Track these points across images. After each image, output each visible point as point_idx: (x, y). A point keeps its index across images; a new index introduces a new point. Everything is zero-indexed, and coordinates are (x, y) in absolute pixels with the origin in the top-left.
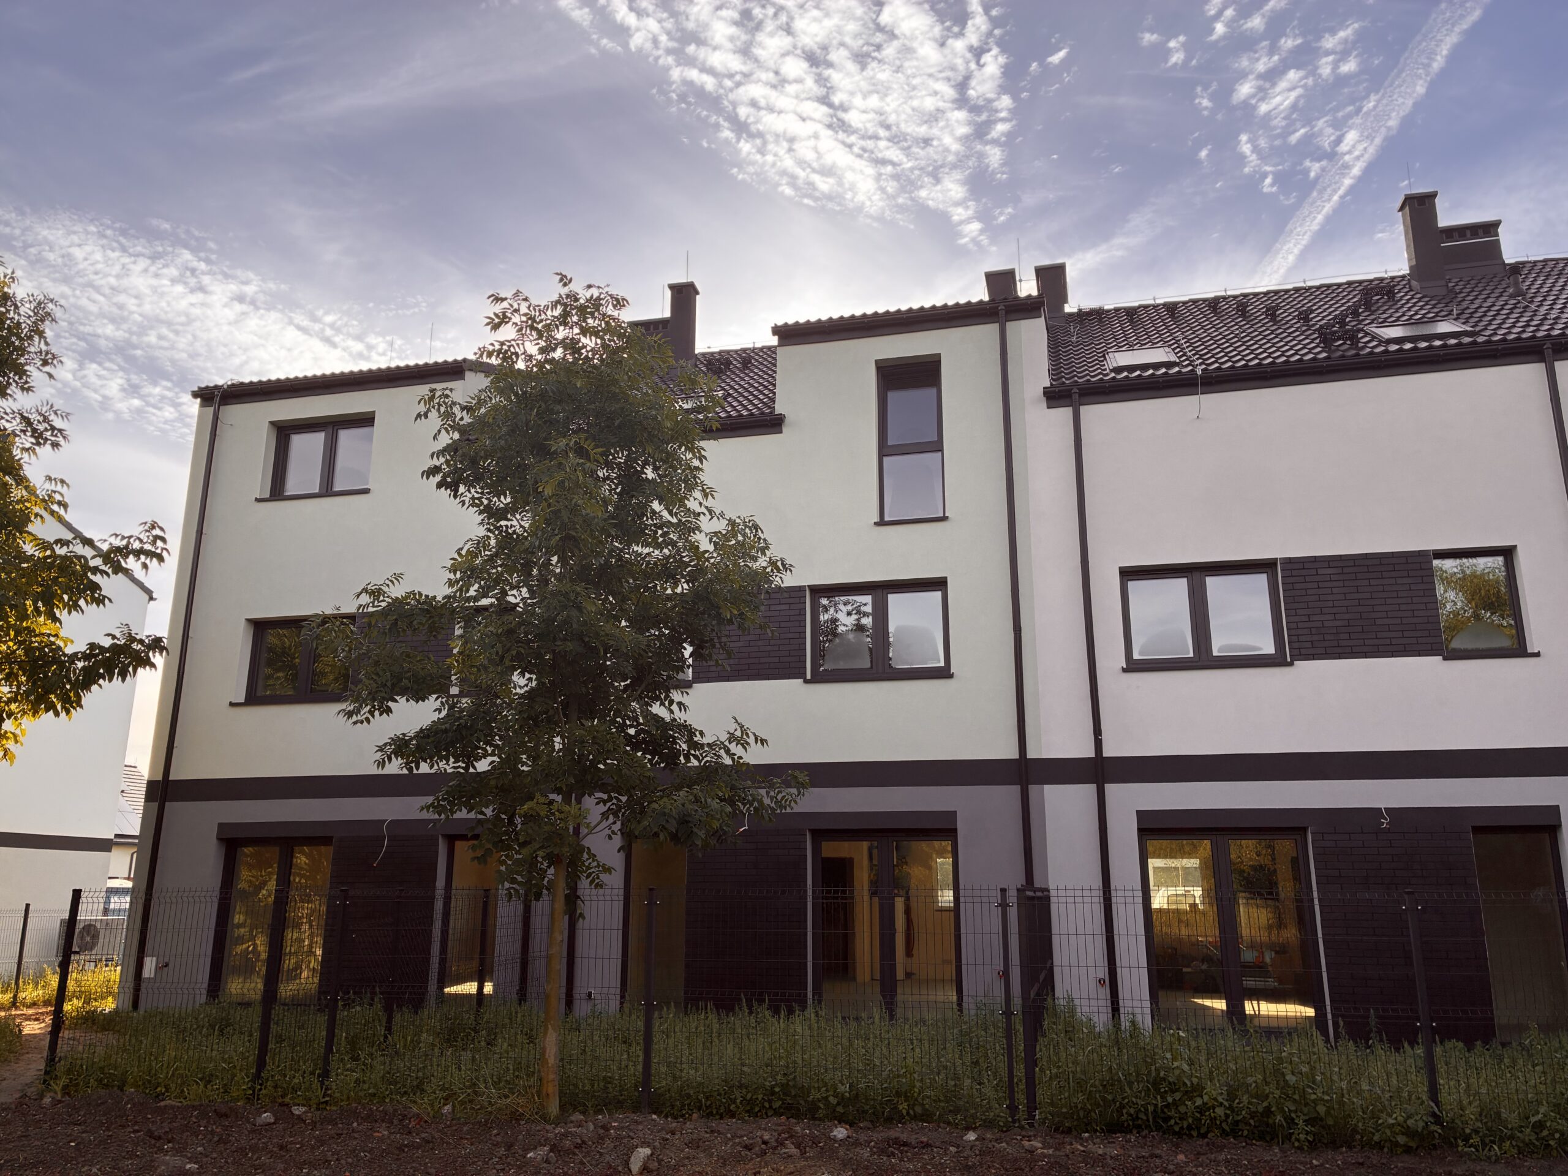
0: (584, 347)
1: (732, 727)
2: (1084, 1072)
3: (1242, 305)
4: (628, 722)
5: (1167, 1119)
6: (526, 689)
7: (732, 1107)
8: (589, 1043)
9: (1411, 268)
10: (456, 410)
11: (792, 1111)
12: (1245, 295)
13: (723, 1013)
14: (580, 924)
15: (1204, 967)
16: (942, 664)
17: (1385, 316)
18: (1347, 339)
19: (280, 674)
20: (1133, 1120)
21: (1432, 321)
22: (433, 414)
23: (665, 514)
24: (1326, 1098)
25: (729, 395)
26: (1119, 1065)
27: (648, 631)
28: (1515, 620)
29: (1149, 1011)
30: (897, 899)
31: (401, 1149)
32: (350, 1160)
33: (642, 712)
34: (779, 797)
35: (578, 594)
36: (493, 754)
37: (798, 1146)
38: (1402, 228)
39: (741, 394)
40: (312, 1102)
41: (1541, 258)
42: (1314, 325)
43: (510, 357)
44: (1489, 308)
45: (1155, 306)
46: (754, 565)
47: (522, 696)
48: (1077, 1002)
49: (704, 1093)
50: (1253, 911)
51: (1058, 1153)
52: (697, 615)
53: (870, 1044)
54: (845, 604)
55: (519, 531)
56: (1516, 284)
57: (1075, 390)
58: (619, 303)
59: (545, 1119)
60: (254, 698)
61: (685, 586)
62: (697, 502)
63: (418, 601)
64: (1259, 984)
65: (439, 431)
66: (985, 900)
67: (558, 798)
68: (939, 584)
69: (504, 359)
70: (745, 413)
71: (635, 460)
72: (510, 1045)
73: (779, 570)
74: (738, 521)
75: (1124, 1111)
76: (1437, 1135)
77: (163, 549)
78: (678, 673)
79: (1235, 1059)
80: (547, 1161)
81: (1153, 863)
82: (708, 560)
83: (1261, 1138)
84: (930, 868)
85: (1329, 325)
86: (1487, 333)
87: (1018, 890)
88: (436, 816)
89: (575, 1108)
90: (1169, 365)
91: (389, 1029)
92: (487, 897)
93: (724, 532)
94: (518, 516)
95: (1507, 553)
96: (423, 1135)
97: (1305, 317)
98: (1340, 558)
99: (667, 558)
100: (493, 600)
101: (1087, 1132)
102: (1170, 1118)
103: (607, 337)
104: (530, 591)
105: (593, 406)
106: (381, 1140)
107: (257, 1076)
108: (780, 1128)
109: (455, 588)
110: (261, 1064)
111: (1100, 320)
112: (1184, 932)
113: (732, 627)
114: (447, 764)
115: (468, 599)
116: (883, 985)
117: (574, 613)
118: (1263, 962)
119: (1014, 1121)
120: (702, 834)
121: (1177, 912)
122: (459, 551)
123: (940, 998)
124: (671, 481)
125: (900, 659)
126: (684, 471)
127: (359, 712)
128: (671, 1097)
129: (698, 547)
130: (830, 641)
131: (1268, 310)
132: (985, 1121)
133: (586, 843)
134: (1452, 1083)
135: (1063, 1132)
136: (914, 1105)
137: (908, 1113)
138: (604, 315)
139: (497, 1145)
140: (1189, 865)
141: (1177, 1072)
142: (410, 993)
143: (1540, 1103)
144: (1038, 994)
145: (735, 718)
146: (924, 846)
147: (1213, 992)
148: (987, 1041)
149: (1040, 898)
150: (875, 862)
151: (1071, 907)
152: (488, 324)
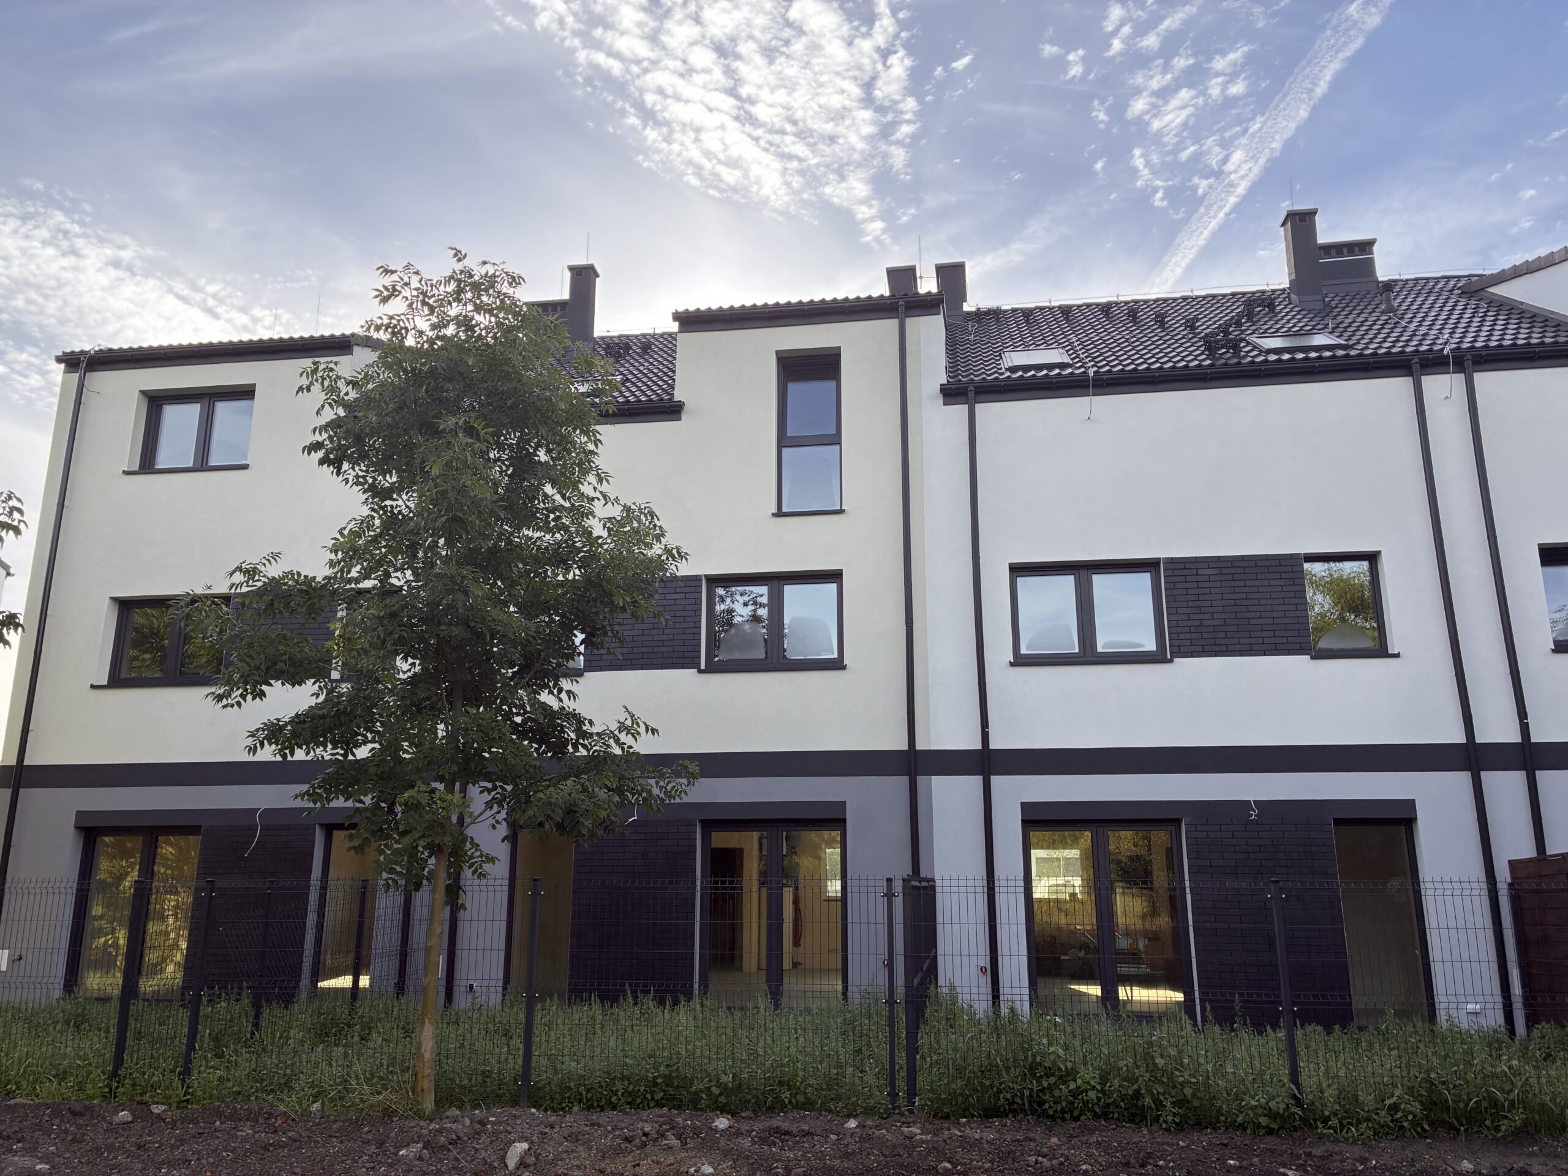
0: (478, 325)
1: (623, 716)
2: (964, 1059)
3: (1133, 311)
4: (514, 710)
5: (1041, 1103)
6: (409, 674)
7: (614, 1099)
8: (468, 1036)
9: (1291, 282)
10: (341, 384)
11: (674, 1102)
12: (1136, 302)
13: (607, 1005)
14: (461, 914)
15: (1082, 954)
16: (836, 655)
17: (1265, 327)
18: (1230, 348)
19: (147, 656)
20: (1010, 1104)
21: (1309, 333)
22: (316, 388)
23: (558, 498)
24: (1193, 1080)
25: (628, 380)
26: (997, 1051)
27: (537, 617)
28: (1377, 622)
29: (1027, 998)
30: (785, 889)
31: (265, 1148)
32: (211, 1160)
33: (529, 700)
34: (669, 788)
35: (464, 577)
36: (373, 741)
37: (679, 1137)
38: (1283, 245)
39: (640, 380)
40: (172, 1101)
41: (1413, 277)
42: (1200, 333)
43: (399, 332)
44: (1362, 323)
45: (1050, 309)
46: (650, 553)
47: (404, 682)
48: (959, 990)
49: (585, 1085)
50: (1128, 899)
51: (936, 1139)
52: (589, 602)
53: (754, 1034)
54: (742, 595)
55: (405, 511)
56: (1388, 300)
57: (971, 388)
58: (515, 281)
59: (420, 1115)
60: (117, 681)
61: (577, 572)
62: (591, 487)
63: (297, 582)
64: (1133, 970)
65: (323, 406)
66: (871, 889)
67: (441, 787)
68: (834, 576)
69: (393, 334)
70: (643, 398)
71: (528, 442)
72: (385, 1040)
73: (674, 558)
74: (633, 507)
75: (1001, 1096)
76: (1297, 1117)
77: (20, 521)
78: (568, 661)
79: (1108, 1043)
80: (420, 1159)
81: (1036, 854)
82: (601, 545)
83: (1130, 1121)
84: (819, 858)
85: (1212, 334)
86: (1360, 347)
87: (904, 880)
88: (312, 805)
89: (451, 1104)
90: (1062, 366)
91: (256, 1025)
92: (365, 888)
93: (619, 518)
94: (404, 497)
95: (1372, 558)
96: (290, 1134)
97: (1191, 325)
98: (1219, 559)
99: (558, 544)
100: (376, 582)
101: (965, 1117)
102: (1045, 1102)
103: (501, 315)
104: (415, 574)
105: (485, 385)
106: (245, 1139)
107: (114, 1074)
108: (662, 1120)
109: (337, 569)
110: (118, 1061)
111: (998, 320)
112: (1063, 921)
113: (625, 615)
114: (325, 750)
115: (349, 581)
116: (769, 972)
117: (460, 596)
118: (1137, 949)
119: (894, 1108)
120: (588, 823)
121: (1057, 901)
122: (341, 532)
123: (825, 988)
124: (565, 464)
125: (793, 650)
126: (578, 454)
127: (230, 695)
128: (551, 1090)
129: (591, 533)
130: (726, 631)
131: (1157, 317)
132: (866, 1108)
133: (470, 832)
134: (1311, 1066)
135: (941, 1118)
136: (797, 1093)
137: (790, 1102)
138: (499, 292)
139: (368, 1142)
140: (1071, 856)
141: (1052, 1057)
142: (281, 988)
143: (1395, 1086)
144: (921, 983)
145: (625, 707)
146: (813, 836)
147: (1087, 977)
148: (869, 1030)
149: (925, 888)
150: (765, 853)
151: (955, 896)
152: (376, 297)
